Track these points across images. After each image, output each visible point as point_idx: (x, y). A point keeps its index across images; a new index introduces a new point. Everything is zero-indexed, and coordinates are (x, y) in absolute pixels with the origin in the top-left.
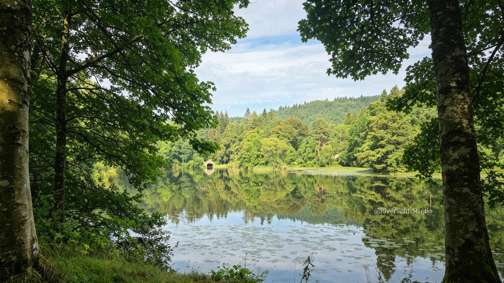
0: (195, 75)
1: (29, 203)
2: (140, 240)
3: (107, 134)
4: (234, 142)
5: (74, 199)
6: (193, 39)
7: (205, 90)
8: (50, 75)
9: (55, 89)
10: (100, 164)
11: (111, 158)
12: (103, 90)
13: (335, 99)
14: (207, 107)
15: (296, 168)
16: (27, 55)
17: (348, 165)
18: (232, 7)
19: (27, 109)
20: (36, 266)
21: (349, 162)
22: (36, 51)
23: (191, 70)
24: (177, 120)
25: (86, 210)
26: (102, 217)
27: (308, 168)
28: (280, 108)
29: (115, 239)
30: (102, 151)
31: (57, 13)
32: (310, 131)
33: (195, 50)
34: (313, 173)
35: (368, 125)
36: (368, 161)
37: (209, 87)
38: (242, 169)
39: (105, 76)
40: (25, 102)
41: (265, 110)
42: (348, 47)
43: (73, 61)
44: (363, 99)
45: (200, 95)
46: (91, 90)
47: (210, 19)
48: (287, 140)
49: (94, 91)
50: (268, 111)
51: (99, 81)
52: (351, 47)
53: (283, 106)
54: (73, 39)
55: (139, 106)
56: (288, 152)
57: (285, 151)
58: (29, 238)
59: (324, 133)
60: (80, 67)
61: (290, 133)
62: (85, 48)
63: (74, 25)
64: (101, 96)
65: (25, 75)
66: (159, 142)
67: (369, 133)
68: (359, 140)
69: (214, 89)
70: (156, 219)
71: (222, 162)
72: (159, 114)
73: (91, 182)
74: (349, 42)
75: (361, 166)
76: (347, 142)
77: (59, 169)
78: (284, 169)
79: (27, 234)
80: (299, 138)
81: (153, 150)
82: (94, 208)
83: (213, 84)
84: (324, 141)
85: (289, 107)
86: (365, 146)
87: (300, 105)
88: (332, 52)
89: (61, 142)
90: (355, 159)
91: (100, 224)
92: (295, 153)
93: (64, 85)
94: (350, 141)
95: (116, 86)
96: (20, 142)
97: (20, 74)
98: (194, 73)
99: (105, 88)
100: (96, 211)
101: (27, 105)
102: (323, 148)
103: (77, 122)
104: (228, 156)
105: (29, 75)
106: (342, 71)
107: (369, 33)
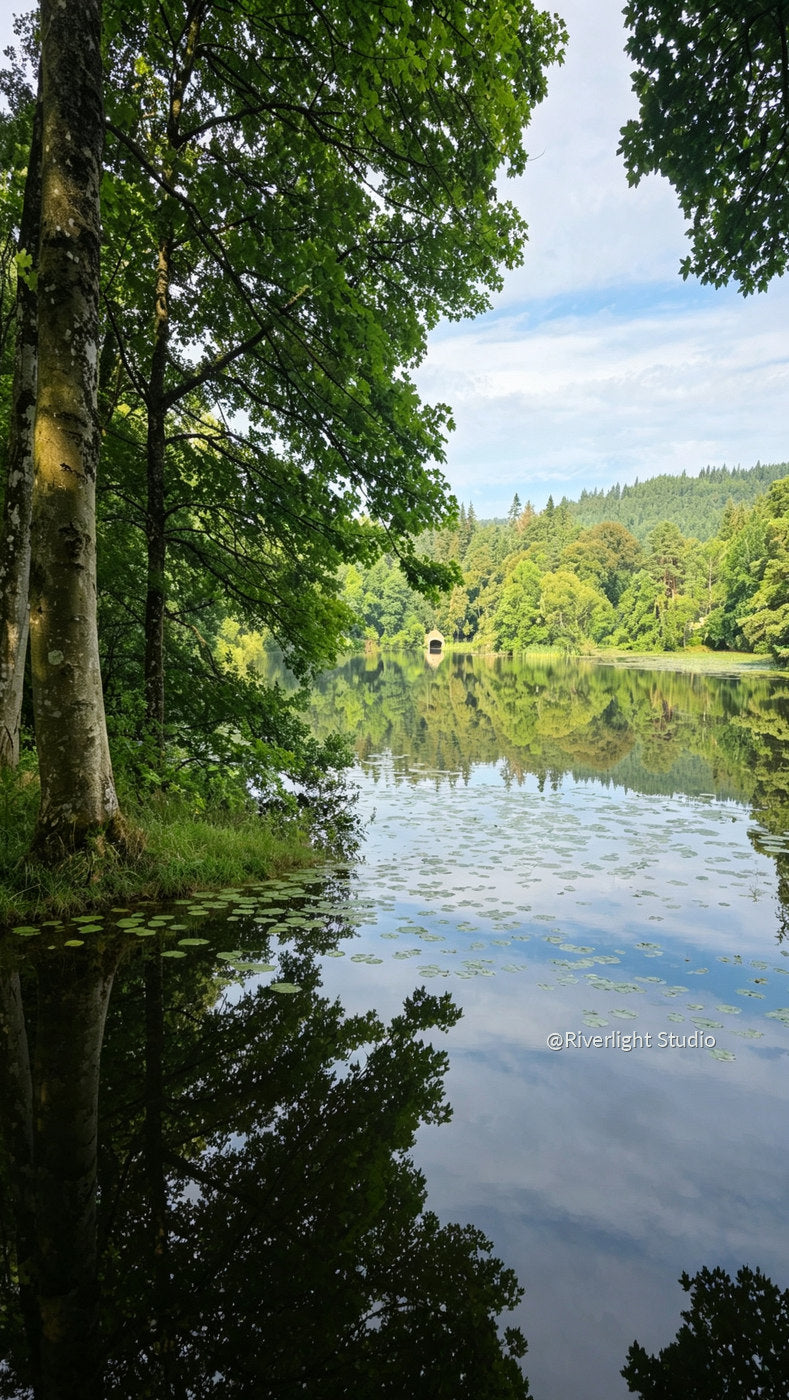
0: (413, 387)
1: (98, 701)
2: (303, 800)
3: (242, 546)
4: (485, 584)
5: (180, 701)
6: (410, 291)
7: (433, 426)
8: (134, 407)
9: (142, 437)
10: (230, 625)
11: (252, 608)
12: (234, 440)
13: (702, 472)
14: (436, 473)
15: (612, 653)
16: (93, 353)
17: (722, 646)
18: (493, 177)
19: (92, 486)
20: (111, 836)
21: (724, 639)
22: (109, 343)
23: (405, 375)
24: (377, 510)
25: (204, 725)
26: (233, 744)
27: (638, 654)
28: (584, 496)
29: (255, 793)
30: (234, 588)
31: (147, 242)
32: (646, 556)
33: (414, 323)
34: (648, 666)
35: (767, 542)
36: (762, 638)
37: (441, 418)
38: (503, 654)
39: (238, 404)
40: (89, 470)
41: (551, 500)
42: (730, 194)
43: (176, 367)
44: (761, 473)
45: (423, 443)
46: (209, 439)
47: (446, 220)
48: (596, 578)
49: (217, 442)
50: (557, 503)
51: (225, 414)
52: (738, 193)
53: (590, 490)
54: (177, 310)
55: (302, 477)
56: (598, 609)
57: (592, 607)
58: (97, 776)
59: (675, 562)
60: (191, 382)
61: (602, 561)
62: (198, 332)
63: (178, 270)
64: (231, 456)
65: (89, 402)
66: (342, 568)
67: (770, 562)
68: (749, 580)
69: (451, 426)
70: (335, 754)
71: (459, 636)
72: (340, 495)
73: (214, 665)
74: (732, 177)
75: (750, 650)
76: (724, 587)
77: (152, 630)
78: (590, 654)
79: (94, 766)
80: (622, 574)
81: (331, 586)
82: (219, 721)
83: (449, 410)
84: (674, 583)
85: (602, 493)
86: (760, 598)
87: (626, 487)
88: (694, 210)
89: (157, 561)
90: (739, 631)
91: (229, 760)
92: (612, 612)
93: (161, 429)
94: (730, 582)
95: (259, 429)
96: (80, 561)
97: (81, 402)
98: (410, 382)
99: (238, 434)
100: (223, 730)
101: (92, 476)
102: (671, 601)
103: (184, 517)
104: (473, 620)
105: (95, 405)
106: (714, 266)
107: (779, 147)
